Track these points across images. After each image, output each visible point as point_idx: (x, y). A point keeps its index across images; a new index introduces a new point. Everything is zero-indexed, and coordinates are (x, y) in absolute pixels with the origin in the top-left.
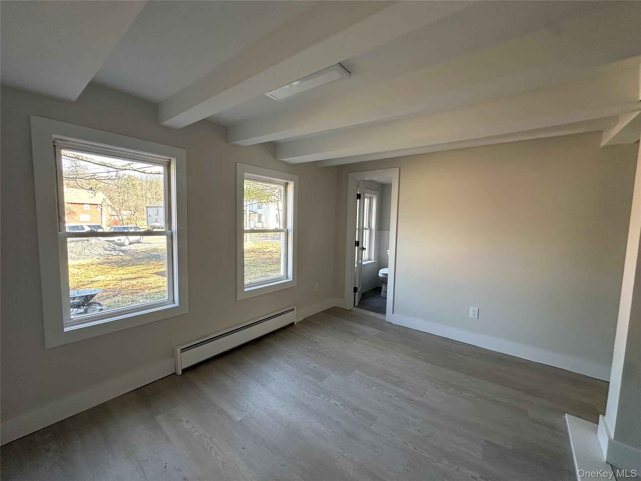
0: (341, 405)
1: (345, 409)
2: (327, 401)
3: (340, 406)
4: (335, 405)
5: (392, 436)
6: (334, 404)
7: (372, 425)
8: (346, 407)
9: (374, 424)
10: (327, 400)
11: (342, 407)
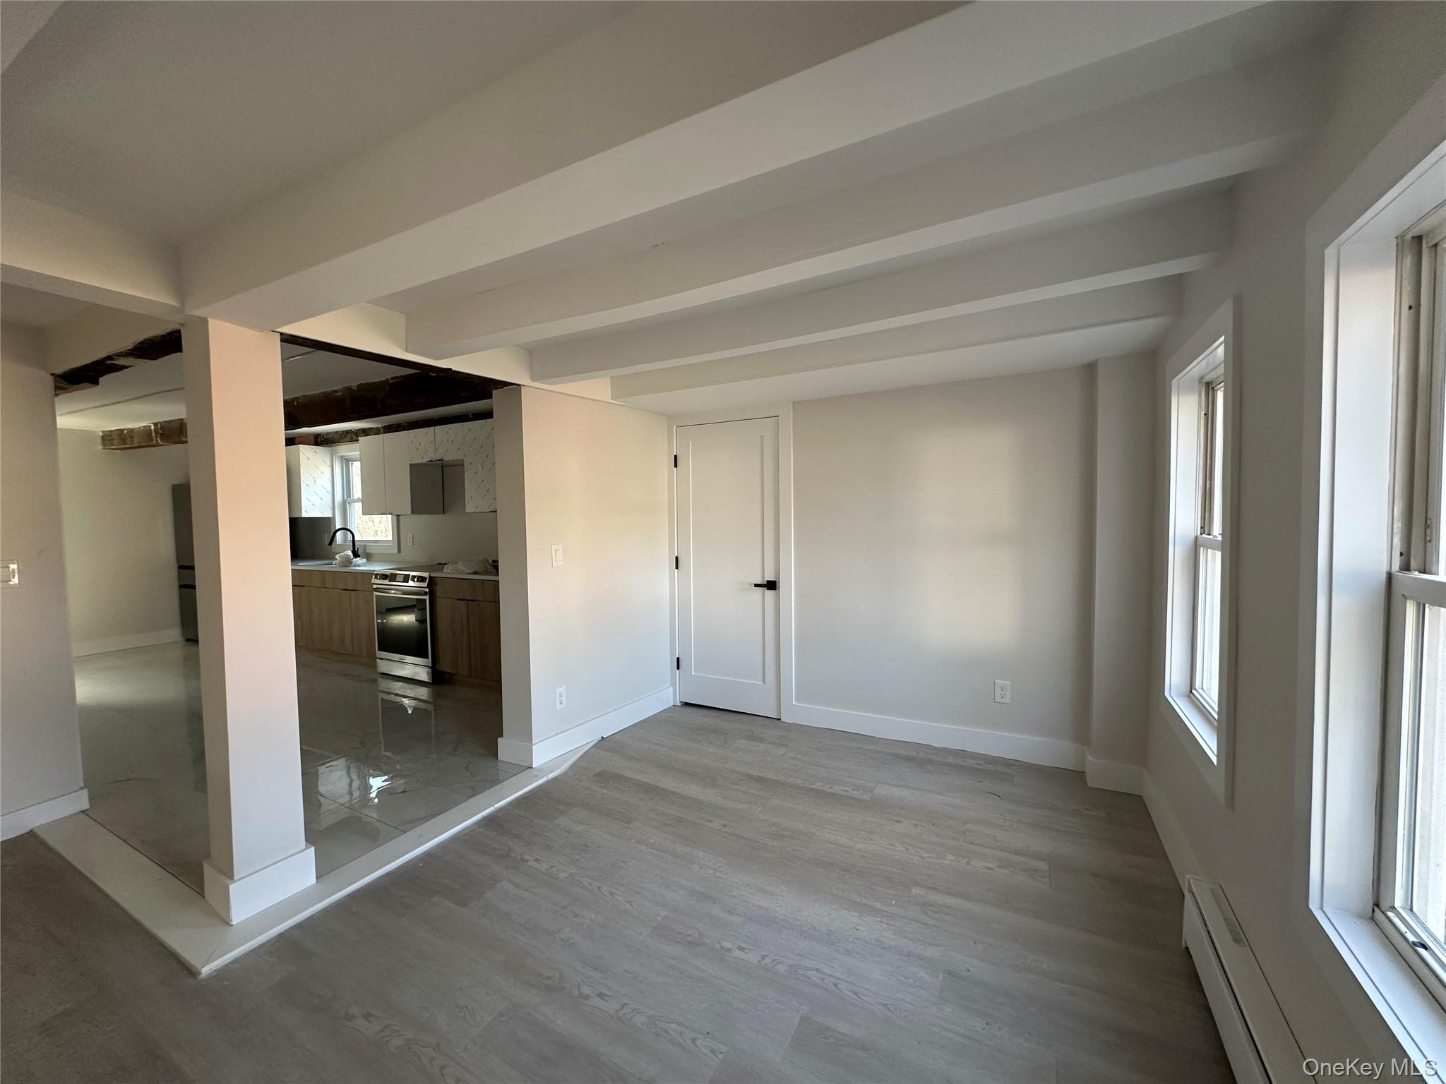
0: (729, 950)
1: (719, 943)
2: (765, 956)
3: (733, 948)
4: (745, 949)
5: (630, 902)
6: (746, 951)
7: (664, 917)
8: (718, 946)
9: (659, 919)
10: (766, 959)
11: (727, 945)
